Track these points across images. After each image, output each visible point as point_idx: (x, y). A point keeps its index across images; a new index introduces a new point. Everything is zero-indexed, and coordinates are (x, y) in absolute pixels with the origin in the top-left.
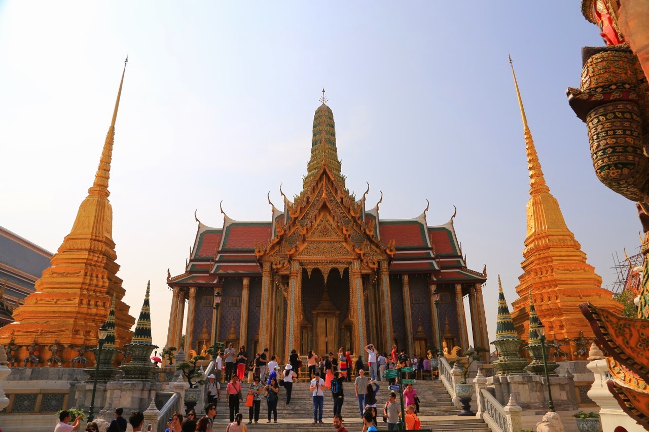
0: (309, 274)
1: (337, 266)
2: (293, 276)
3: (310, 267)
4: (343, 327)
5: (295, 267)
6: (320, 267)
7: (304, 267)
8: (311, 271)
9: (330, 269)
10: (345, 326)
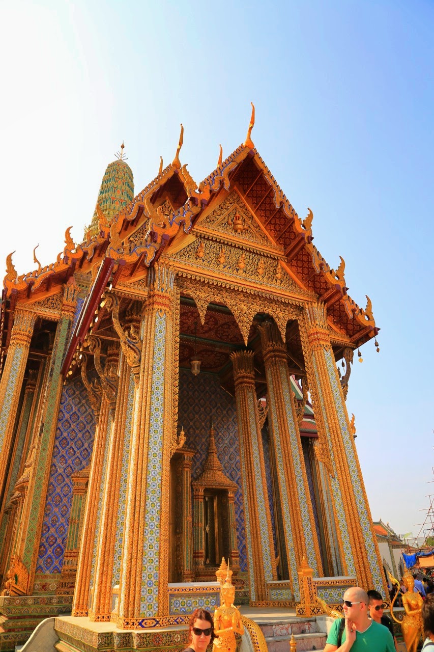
0: (202, 314)
1: (269, 311)
2: (159, 303)
3: (203, 298)
4: (201, 493)
5: (165, 285)
6: (229, 301)
7: (186, 292)
8: (206, 306)
9: (253, 314)
10: (206, 490)
